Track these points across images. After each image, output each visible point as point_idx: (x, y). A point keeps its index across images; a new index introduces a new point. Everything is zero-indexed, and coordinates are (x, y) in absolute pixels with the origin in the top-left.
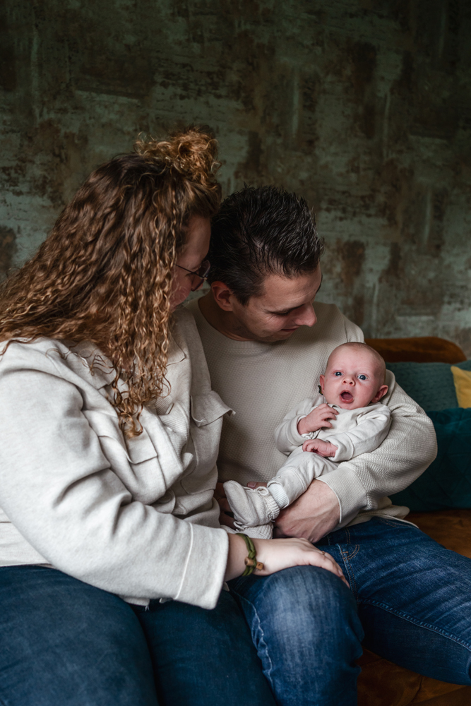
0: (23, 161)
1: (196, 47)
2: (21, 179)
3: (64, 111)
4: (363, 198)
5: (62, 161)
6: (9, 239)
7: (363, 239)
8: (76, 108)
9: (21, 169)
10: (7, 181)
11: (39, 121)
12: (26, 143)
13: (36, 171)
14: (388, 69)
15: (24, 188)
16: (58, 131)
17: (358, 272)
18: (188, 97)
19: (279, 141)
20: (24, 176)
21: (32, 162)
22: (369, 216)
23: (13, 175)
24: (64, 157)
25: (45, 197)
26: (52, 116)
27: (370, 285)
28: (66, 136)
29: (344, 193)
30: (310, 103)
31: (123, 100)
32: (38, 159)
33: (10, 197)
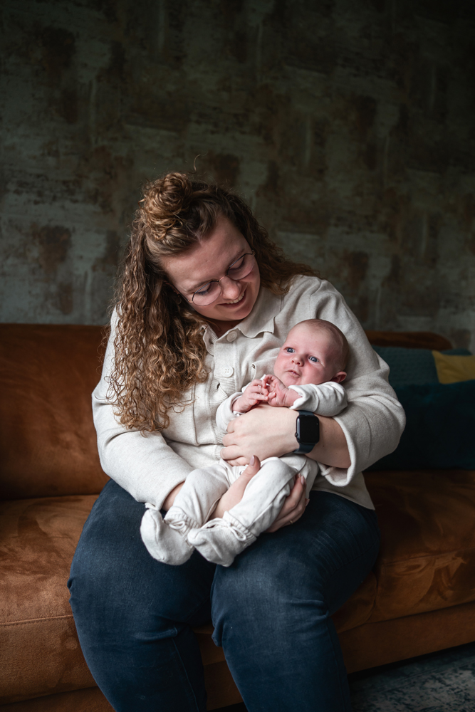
0: (80, 176)
1: (225, 95)
2: (78, 190)
3: (115, 139)
4: (366, 217)
5: (111, 177)
6: (65, 237)
7: (367, 250)
8: (125, 137)
9: (78, 183)
10: (66, 191)
11: (94, 146)
12: (83, 163)
13: (90, 185)
14: (387, 117)
15: (79, 197)
16: (109, 155)
17: (363, 277)
18: (218, 132)
19: (294, 169)
20: (80, 188)
21: (87, 177)
22: (372, 232)
23: (71, 186)
24: (113, 174)
25: (97, 205)
26: (106, 143)
27: (373, 288)
28: (116, 159)
29: (350, 212)
30: (320, 140)
31: (164, 133)
32: (92, 176)
33: (68, 204)
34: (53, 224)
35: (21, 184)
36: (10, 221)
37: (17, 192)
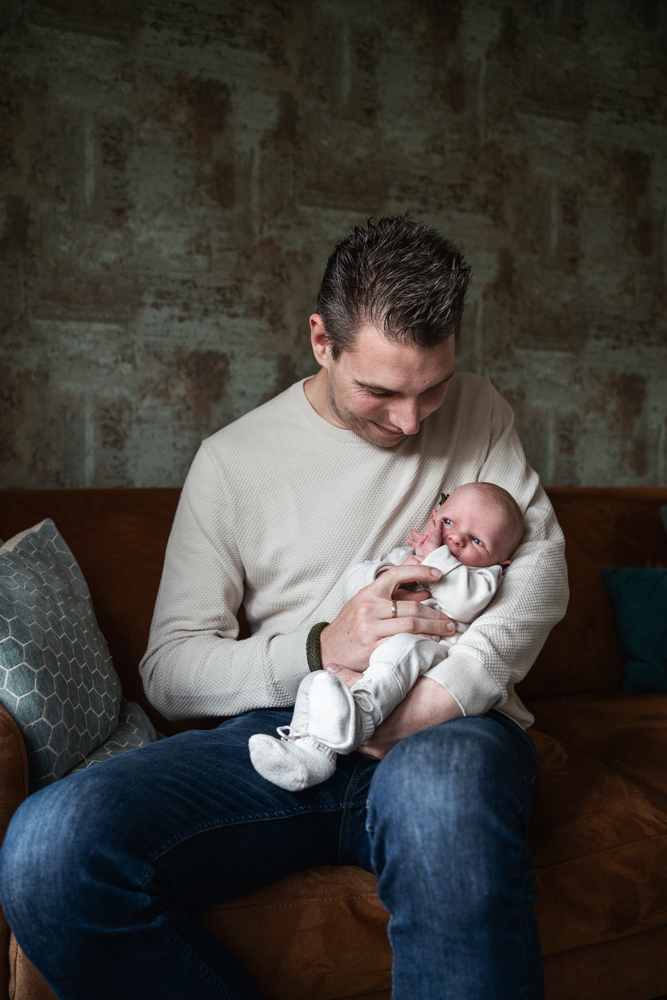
0: (240, 280)
1: (436, 159)
2: (237, 299)
3: (286, 227)
4: (641, 324)
5: (282, 280)
6: (221, 365)
7: (643, 372)
8: (300, 224)
9: (237, 289)
10: (222, 302)
11: (258, 238)
12: (243, 261)
13: (254, 292)
15: (239, 309)
16: (278, 249)
17: (638, 411)
18: (427, 211)
19: (535, 259)
20: (240, 296)
21: (250, 282)
22: (649, 344)
23: (228, 295)
24: (284, 276)
25: (264, 319)
26: (274, 232)
27: (654, 426)
28: (289, 254)
29: (616, 318)
30: (571, 216)
32: (256, 279)
33: (224, 320)
34: (204, 348)
35: (161, 295)
36: (147, 346)
37: (156, 306)
